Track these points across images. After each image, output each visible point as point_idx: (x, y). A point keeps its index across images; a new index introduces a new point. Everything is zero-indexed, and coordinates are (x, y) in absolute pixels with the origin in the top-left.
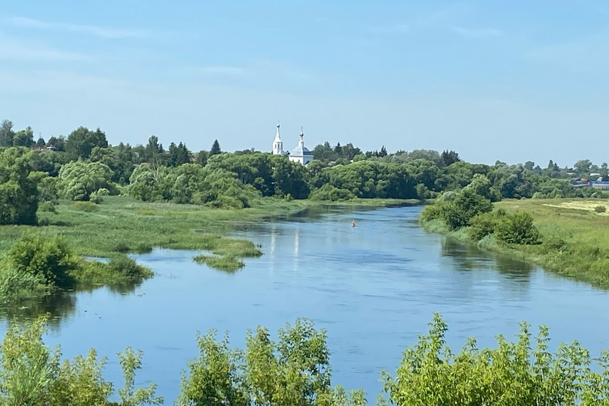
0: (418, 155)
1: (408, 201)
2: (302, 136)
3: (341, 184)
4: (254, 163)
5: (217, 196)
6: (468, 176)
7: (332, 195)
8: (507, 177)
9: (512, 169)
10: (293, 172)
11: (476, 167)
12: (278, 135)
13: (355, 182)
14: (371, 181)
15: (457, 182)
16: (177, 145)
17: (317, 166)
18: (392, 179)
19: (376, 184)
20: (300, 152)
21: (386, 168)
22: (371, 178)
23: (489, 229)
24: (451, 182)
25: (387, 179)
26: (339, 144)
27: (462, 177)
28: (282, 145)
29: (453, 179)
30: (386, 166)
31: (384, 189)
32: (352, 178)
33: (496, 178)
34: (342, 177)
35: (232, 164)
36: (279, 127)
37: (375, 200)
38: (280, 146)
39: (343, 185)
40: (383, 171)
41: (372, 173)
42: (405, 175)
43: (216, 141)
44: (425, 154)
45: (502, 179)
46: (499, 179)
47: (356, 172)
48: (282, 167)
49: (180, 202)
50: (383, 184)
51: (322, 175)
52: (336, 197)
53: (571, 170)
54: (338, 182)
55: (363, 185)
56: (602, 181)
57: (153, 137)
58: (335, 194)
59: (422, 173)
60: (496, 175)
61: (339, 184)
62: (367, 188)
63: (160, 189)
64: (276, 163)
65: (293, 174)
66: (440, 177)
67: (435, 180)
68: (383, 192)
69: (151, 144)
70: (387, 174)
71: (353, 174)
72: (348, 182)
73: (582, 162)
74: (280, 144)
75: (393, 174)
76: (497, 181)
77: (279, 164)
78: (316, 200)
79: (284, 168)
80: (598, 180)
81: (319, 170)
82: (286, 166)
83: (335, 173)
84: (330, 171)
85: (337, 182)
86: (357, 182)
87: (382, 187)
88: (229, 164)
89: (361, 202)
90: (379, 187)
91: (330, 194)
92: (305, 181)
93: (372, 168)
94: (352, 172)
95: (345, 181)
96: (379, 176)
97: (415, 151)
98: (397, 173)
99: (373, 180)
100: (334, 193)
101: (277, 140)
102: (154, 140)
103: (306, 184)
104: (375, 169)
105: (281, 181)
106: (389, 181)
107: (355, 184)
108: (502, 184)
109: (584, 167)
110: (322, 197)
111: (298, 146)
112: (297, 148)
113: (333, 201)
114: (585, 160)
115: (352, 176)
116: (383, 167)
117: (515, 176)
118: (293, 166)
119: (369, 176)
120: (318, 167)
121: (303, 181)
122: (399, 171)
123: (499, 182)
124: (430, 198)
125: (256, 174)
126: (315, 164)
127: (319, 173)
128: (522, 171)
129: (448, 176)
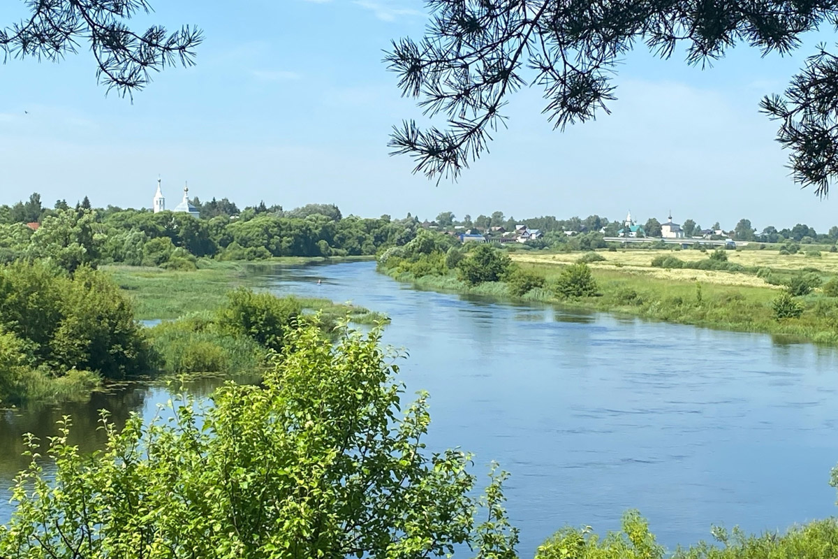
0: (310, 210)
1: (314, 259)
2: (187, 190)
3: (246, 242)
4: (159, 221)
5: (169, 258)
6: (363, 231)
7: (248, 254)
8: (401, 232)
9: (403, 223)
10: (200, 230)
11: (369, 222)
12: (159, 189)
13: (261, 240)
14: (277, 238)
15: (355, 238)
16: (62, 201)
17: (220, 223)
18: (296, 236)
19: (281, 242)
20: (185, 209)
21: (290, 225)
22: (275, 235)
23: (532, 283)
24: (349, 238)
25: (291, 236)
26: (214, 200)
27: (357, 232)
28: (164, 201)
29: (350, 235)
30: (289, 223)
31: (289, 247)
32: (258, 235)
33: (390, 233)
34: (247, 235)
35: (138, 223)
36: (160, 181)
37: (292, 258)
38: (162, 202)
39: (249, 243)
40: (287, 228)
41: (276, 229)
42: (308, 232)
43: (86, 198)
44: (318, 208)
45: (396, 234)
46: (393, 233)
47: (260, 229)
48: (189, 225)
49: (133, 265)
50: (288, 242)
51: (226, 233)
52: (254, 256)
53: (433, 224)
54: (244, 240)
55: (269, 243)
56: (471, 233)
57: (35, 195)
58: (252, 254)
59: (320, 229)
60: (390, 230)
61: (244, 242)
62: (273, 245)
63: (109, 250)
64: (183, 221)
65: (201, 232)
66: (337, 233)
67: (334, 235)
68: (288, 250)
69: (32, 202)
70: (291, 230)
71: (258, 231)
72: (253, 240)
73: (444, 214)
74: (162, 200)
75: (297, 231)
76: (391, 236)
77: (186, 222)
78: (231, 260)
79: (191, 226)
80: (467, 233)
81: (222, 228)
82: (193, 224)
83: (238, 230)
84: (232, 229)
85: (242, 240)
86: (263, 239)
87: (288, 245)
88: (134, 223)
89: (279, 261)
90: (284, 244)
91: (246, 253)
92: (212, 240)
93: (276, 224)
94: (257, 229)
95: (250, 239)
96: (283, 233)
97: (308, 206)
98: (301, 230)
99: (279, 238)
100: (251, 252)
101: (158, 195)
102: (36, 199)
103: (213, 243)
104: (277, 224)
105: (189, 240)
106: (293, 238)
107: (261, 242)
108: (396, 239)
109: (446, 220)
110: (237, 257)
111: (182, 202)
112: (181, 204)
113: (250, 260)
114: (447, 212)
115: (257, 233)
116: (285, 224)
117: (408, 230)
118: (200, 224)
119: (273, 234)
120: (222, 224)
121: (210, 240)
122: (303, 227)
123: (393, 237)
124: (331, 255)
125: (163, 232)
126: (219, 221)
127: (223, 231)
128: (415, 225)
129: (345, 232)
